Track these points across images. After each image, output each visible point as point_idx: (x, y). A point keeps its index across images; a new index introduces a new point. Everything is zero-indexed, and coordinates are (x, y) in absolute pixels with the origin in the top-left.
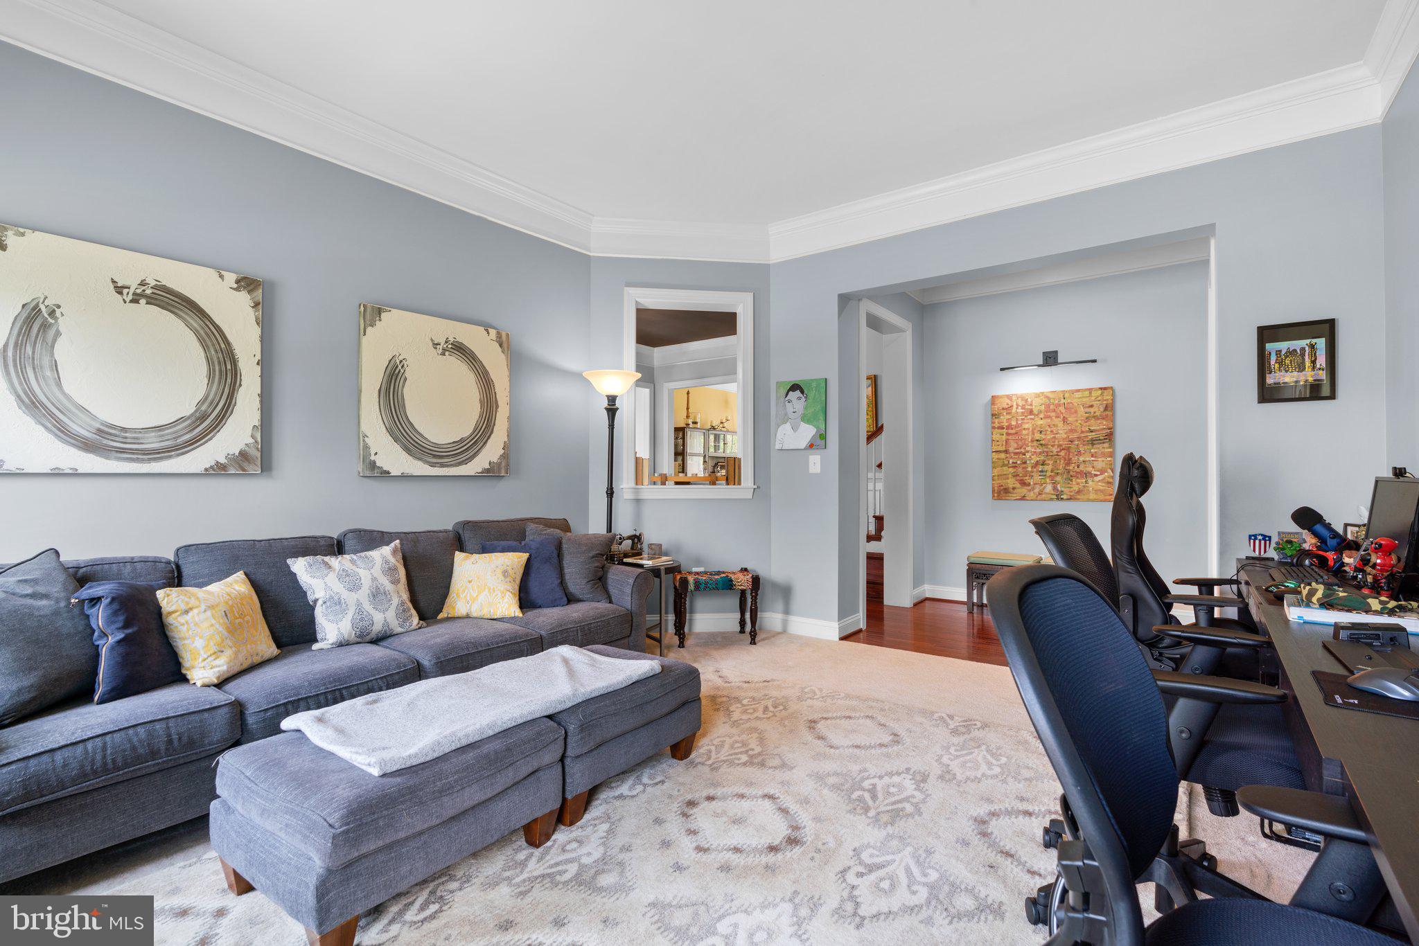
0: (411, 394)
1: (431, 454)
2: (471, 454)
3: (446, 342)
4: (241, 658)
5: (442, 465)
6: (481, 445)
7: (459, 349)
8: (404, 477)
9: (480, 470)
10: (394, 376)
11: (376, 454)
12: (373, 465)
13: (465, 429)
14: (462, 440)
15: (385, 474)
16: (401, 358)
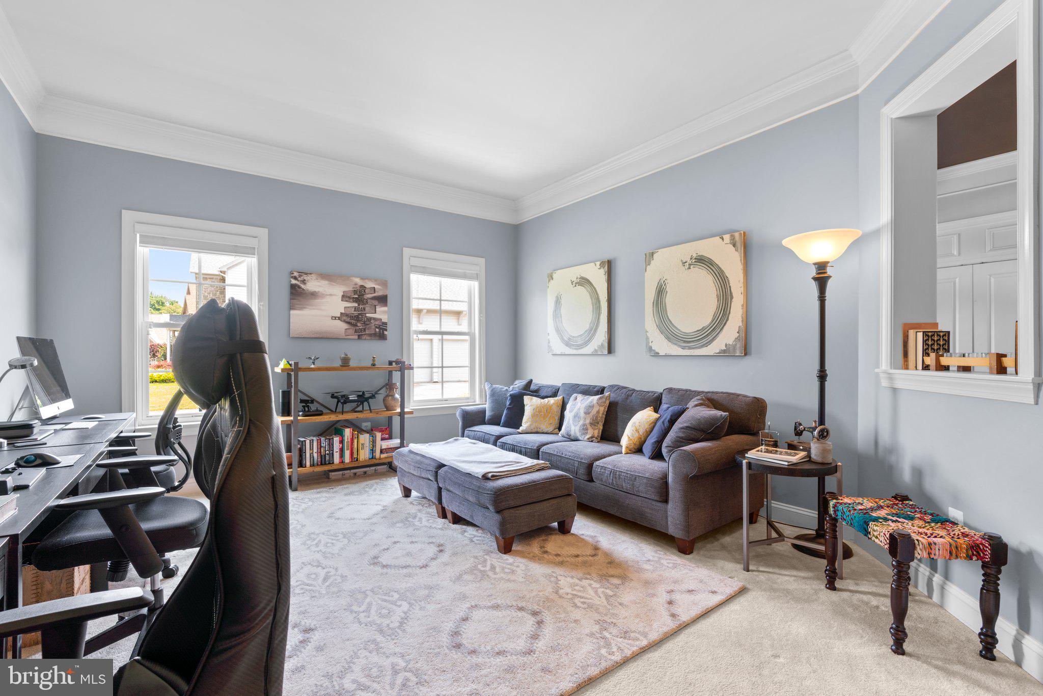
0: (669, 300)
1: (682, 340)
2: (712, 337)
3: (691, 259)
4: (532, 427)
5: (690, 348)
6: (718, 332)
7: (702, 261)
8: (666, 356)
9: (718, 351)
10: (661, 291)
11: (652, 342)
12: (650, 349)
13: (705, 320)
14: (703, 329)
15: (656, 355)
16: (664, 279)
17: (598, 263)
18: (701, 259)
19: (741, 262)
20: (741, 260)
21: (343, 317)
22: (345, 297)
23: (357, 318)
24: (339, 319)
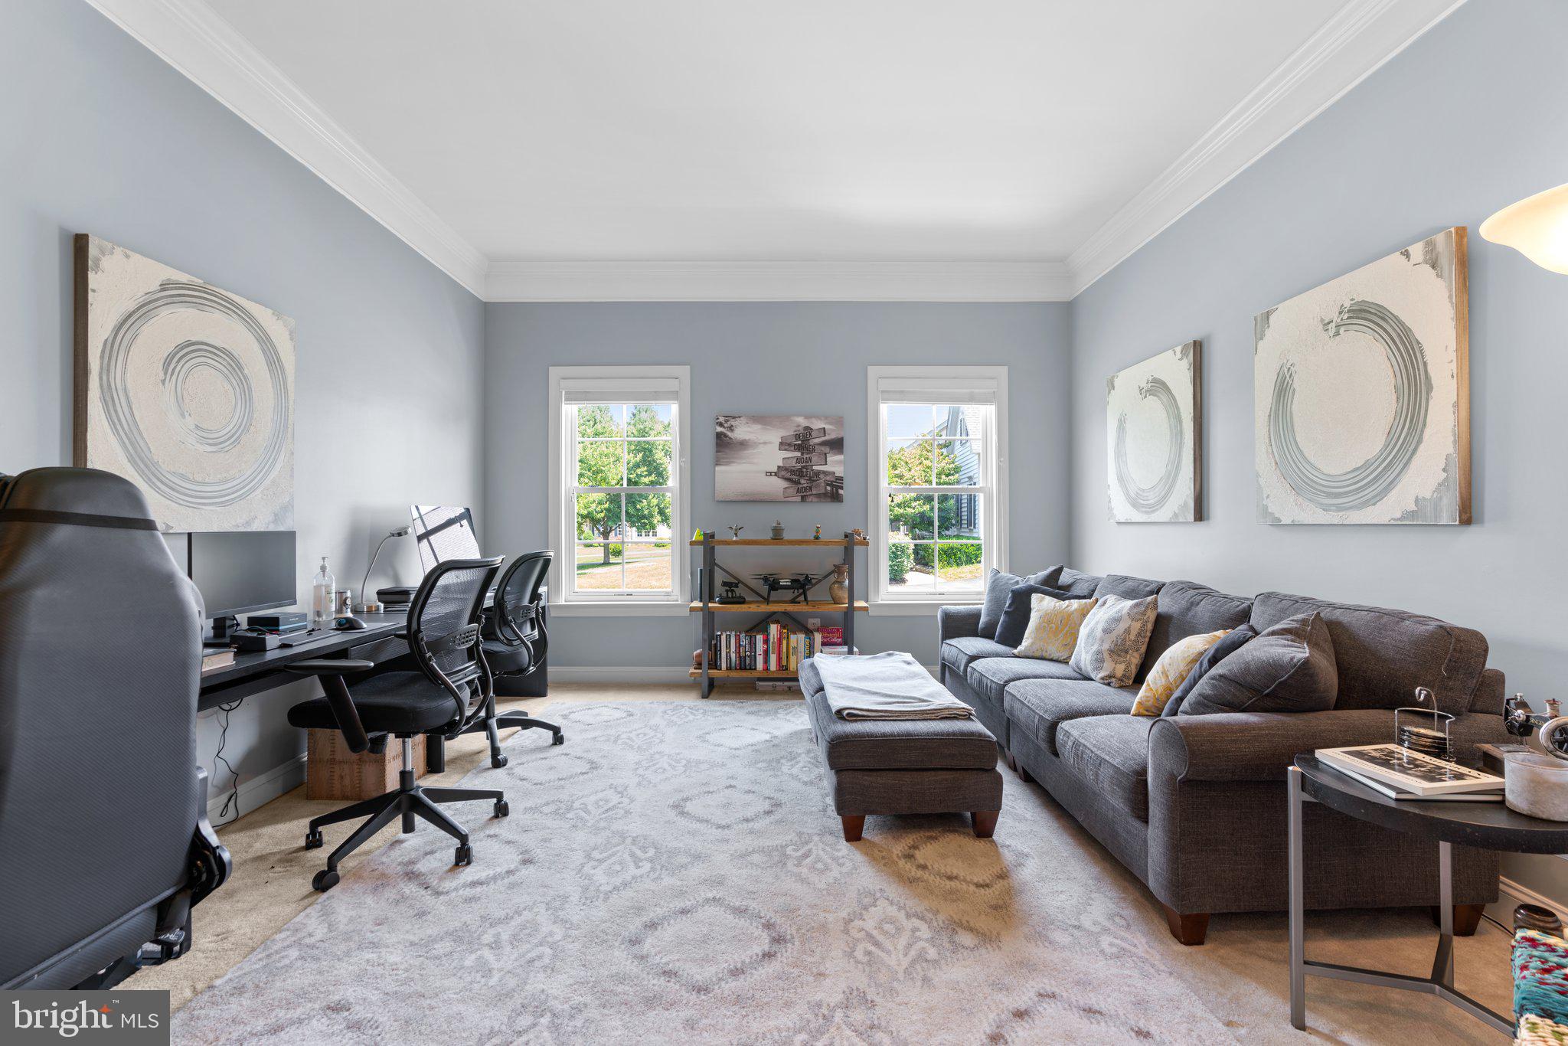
0: (1299, 406)
1: (1324, 492)
2: (1385, 484)
3: (1340, 313)
5: (1340, 508)
6: (1398, 469)
7: (1366, 314)
8: (1294, 526)
9: (1398, 515)
10: (1283, 389)
11: (1267, 497)
12: (1265, 512)
13: (1372, 444)
14: (1367, 465)
15: (1277, 524)
16: (1288, 366)
17: (1178, 349)
18: (1361, 311)
19: (1451, 302)
20: (1450, 297)
21: (783, 472)
22: (784, 445)
23: (800, 473)
24: (776, 474)
